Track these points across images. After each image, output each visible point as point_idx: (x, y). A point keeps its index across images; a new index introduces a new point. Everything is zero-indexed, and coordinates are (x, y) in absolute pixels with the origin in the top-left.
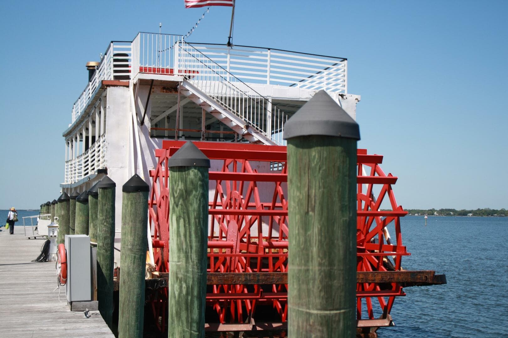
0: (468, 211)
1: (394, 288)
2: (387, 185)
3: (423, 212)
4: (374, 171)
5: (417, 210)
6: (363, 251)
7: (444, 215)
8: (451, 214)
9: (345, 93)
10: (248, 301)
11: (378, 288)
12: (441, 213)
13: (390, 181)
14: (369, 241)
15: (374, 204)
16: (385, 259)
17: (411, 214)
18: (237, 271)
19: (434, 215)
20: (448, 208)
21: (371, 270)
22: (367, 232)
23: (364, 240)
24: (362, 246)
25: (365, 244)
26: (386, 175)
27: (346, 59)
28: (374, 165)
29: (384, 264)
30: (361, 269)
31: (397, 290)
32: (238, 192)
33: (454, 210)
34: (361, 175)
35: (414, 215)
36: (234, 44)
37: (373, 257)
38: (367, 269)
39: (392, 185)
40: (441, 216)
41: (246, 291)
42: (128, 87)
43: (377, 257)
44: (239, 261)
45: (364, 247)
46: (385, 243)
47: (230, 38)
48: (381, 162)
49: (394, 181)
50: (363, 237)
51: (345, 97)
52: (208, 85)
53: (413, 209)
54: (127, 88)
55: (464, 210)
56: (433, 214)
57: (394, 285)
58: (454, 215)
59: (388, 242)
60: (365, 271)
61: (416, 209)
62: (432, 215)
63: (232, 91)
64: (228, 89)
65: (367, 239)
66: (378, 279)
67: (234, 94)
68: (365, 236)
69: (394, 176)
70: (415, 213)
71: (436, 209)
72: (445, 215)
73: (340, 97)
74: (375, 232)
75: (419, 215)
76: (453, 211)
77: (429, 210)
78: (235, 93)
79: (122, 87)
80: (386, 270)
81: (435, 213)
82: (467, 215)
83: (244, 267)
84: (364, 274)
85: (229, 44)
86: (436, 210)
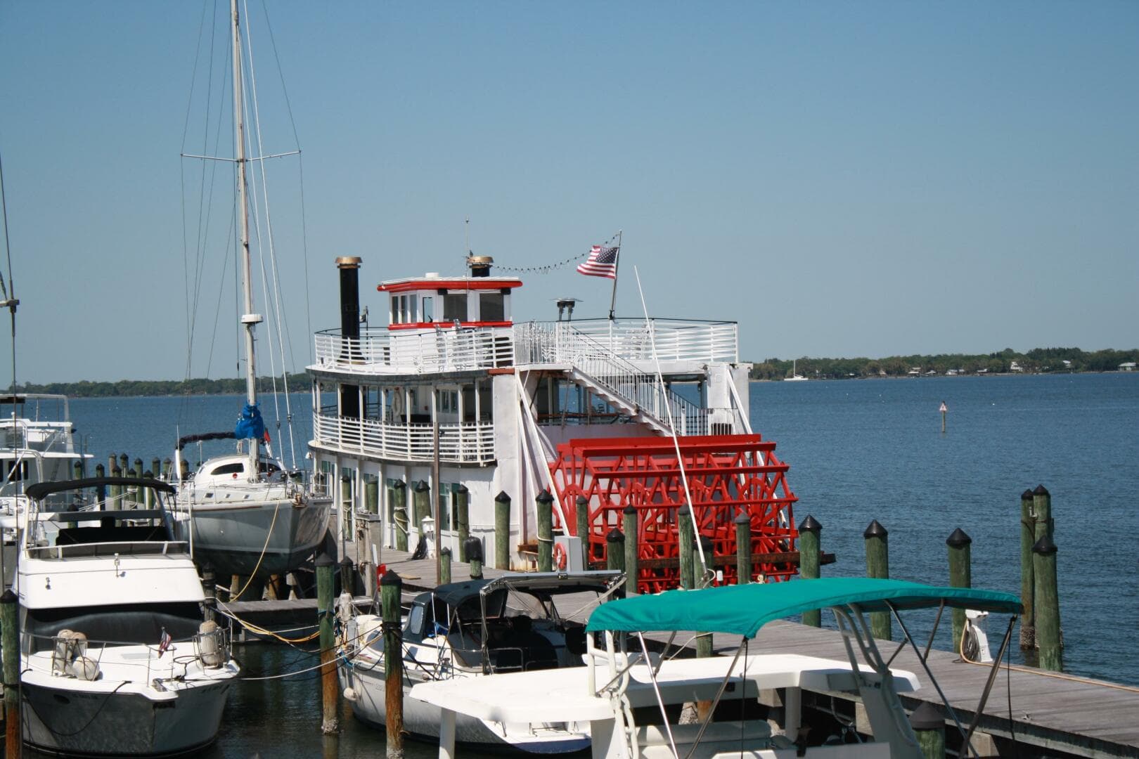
0: (1121, 353)
1: (789, 568)
2: (780, 473)
3: (969, 364)
4: (767, 460)
5: (953, 357)
6: (759, 534)
7: (1043, 371)
8: (1064, 364)
9: (737, 362)
10: (657, 583)
11: (775, 569)
12: (1033, 365)
13: (782, 470)
14: (765, 525)
15: (769, 489)
16: (781, 542)
17: (932, 372)
18: (642, 558)
19: (1011, 371)
20: (1057, 347)
21: (768, 552)
22: (763, 516)
23: (760, 523)
24: (759, 529)
25: (762, 527)
26: (779, 465)
27: (736, 323)
28: (767, 452)
29: (780, 546)
30: (759, 551)
31: (791, 570)
32: (641, 485)
33: (1077, 350)
34: (756, 465)
35: (944, 373)
36: (616, 317)
37: (770, 540)
38: (764, 551)
39: (785, 473)
40: (1029, 375)
41: (654, 575)
42: (513, 374)
43: (774, 541)
44: (645, 549)
45: (760, 531)
46: (781, 526)
47: (611, 312)
48: (774, 449)
49: (786, 469)
50: (759, 521)
51: (736, 367)
52: (593, 365)
53: (941, 353)
54: (513, 376)
55: (1106, 352)
56: (1005, 369)
57: (788, 564)
58: (1075, 368)
59: (784, 525)
60: (762, 552)
61: (949, 354)
62: (1004, 371)
63: (617, 370)
64: (613, 368)
65: (764, 523)
66: (773, 559)
67: (619, 373)
68: (762, 520)
69: (786, 465)
70: (947, 369)
71: (1016, 351)
72: (1047, 371)
73: (731, 367)
74: (771, 516)
75: (958, 373)
76: (1074, 354)
77: (993, 356)
78: (621, 372)
79: (507, 375)
80: (781, 552)
81: (1014, 365)
82: (1116, 368)
83: (651, 554)
84: (761, 555)
85: (612, 318)
86: (1019, 355)
